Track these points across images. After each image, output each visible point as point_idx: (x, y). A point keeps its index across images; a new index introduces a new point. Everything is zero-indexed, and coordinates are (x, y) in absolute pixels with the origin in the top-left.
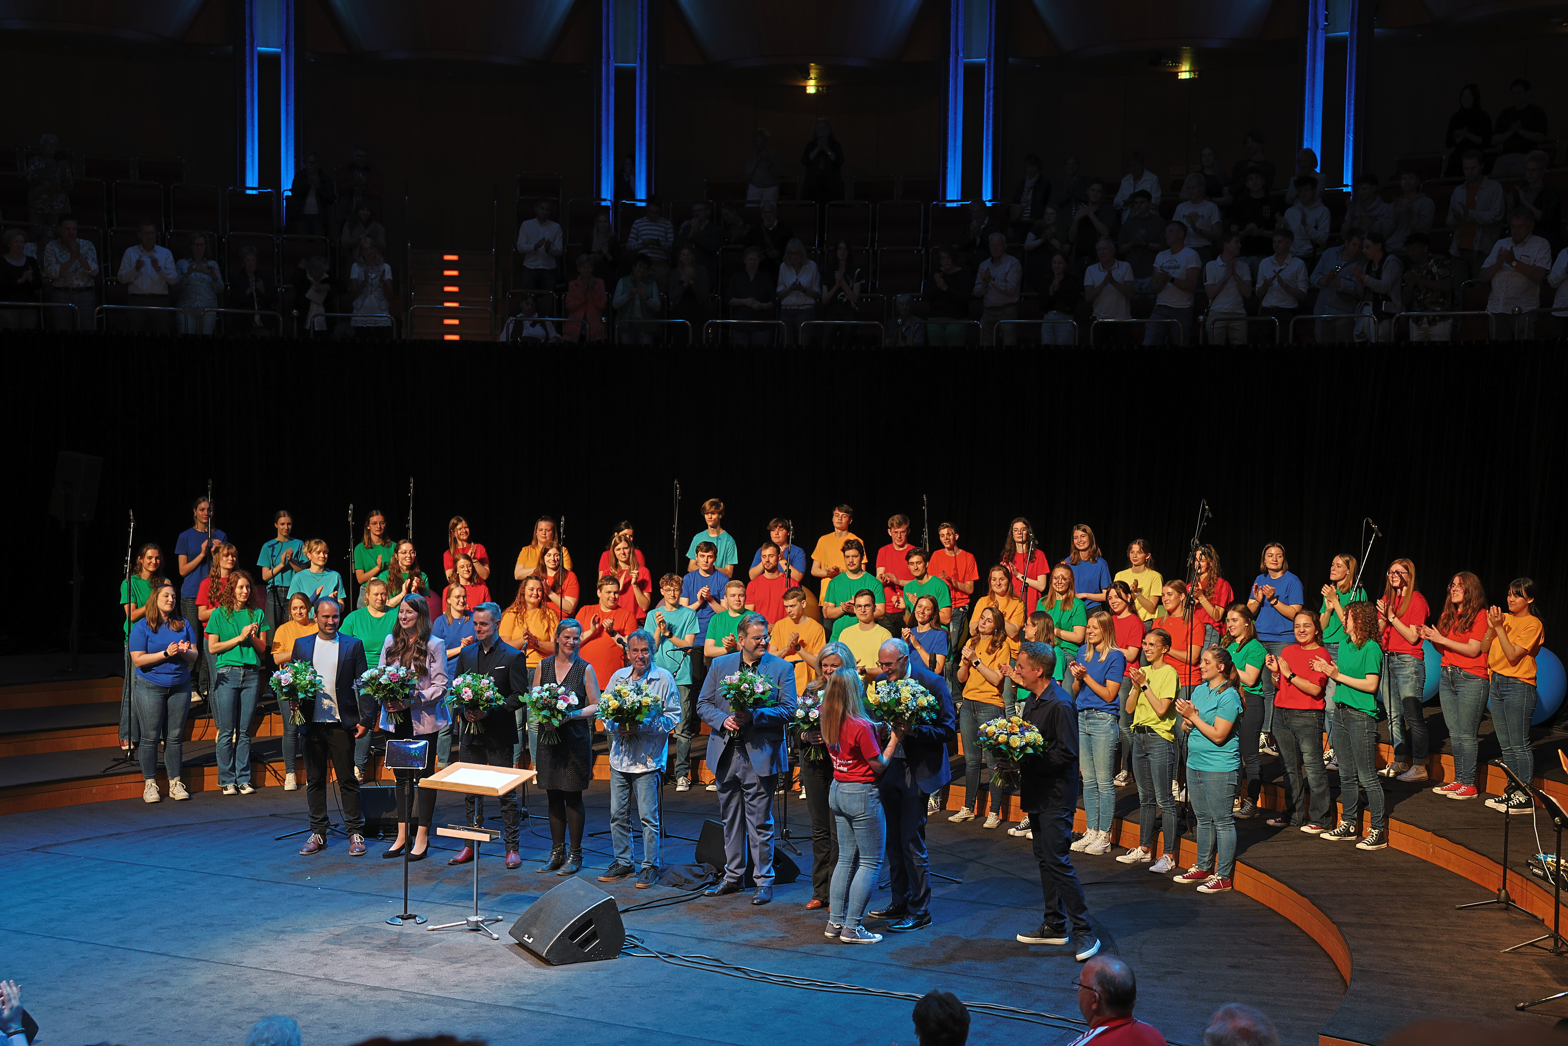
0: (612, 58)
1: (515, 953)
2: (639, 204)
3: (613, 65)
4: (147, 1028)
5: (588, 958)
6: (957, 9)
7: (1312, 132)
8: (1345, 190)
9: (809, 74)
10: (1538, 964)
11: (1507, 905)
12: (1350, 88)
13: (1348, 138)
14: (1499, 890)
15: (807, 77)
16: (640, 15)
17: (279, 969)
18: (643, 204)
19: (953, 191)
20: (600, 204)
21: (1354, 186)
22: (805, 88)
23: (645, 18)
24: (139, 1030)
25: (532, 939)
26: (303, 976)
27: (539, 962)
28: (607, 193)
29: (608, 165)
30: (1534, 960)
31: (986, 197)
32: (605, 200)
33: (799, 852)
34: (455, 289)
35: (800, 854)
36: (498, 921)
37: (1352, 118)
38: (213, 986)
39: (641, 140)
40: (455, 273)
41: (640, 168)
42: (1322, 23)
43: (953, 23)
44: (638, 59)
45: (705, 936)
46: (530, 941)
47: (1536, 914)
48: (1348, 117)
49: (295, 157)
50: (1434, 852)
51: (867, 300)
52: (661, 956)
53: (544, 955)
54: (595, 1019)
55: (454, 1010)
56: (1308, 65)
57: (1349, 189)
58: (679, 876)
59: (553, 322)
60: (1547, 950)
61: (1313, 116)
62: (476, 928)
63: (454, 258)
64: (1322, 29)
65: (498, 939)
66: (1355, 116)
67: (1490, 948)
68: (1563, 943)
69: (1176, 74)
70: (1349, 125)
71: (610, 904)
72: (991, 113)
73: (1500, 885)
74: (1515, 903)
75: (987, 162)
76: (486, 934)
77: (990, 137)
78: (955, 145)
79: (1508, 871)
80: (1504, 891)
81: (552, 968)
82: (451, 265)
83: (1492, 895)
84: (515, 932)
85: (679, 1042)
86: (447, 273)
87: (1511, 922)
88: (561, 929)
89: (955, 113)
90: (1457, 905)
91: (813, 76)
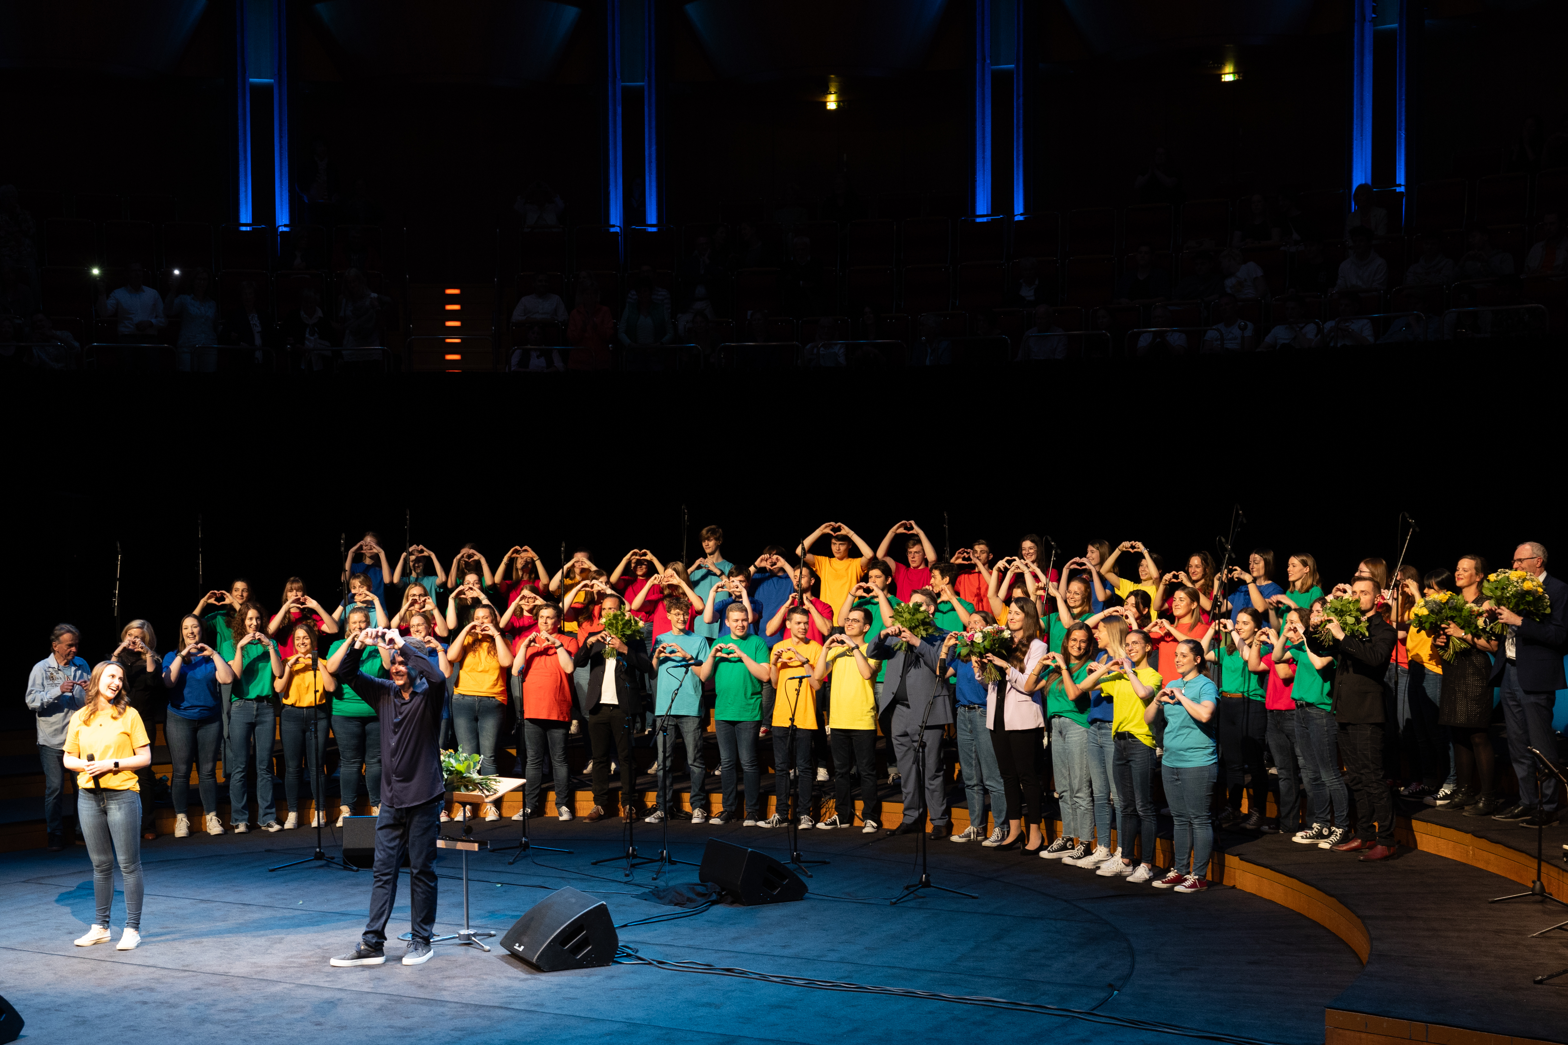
0: (619, 77)
1: (506, 963)
2: (650, 229)
3: (619, 85)
5: (580, 965)
6: (983, 12)
7: (1362, 130)
8: (1398, 189)
9: (828, 88)
10: (1564, 946)
11: (1542, 897)
12: (1401, 83)
13: (1400, 135)
14: (1534, 882)
15: (827, 92)
16: (647, 31)
17: (265, 978)
18: (654, 229)
19: (983, 206)
20: (608, 230)
21: (1406, 186)
22: (825, 104)
25: (522, 947)
26: (289, 983)
27: (530, 969)
28: (616, 218)
29: (616, 189)
30: (1561, 943)
31: (1018, 211)
32: (614, 226)
33: (809, 874)
34: (457, 324)
36: (491, 936)
37: (1403, 113)
39: (650, 162)
40: (457, 307)
41: (650, 191)
42: (1370, 15)
43: (978, 27)
44: (646, 78)
45: (701, 946)
46: (520, 950)
48: (1400, 114)
49: (289, 191)
50: (1474, 854)
52: (655, 963)
53: (534, 961)
54: (583, 1015)
55: (440, 1010)
56: (1356, 60)
57: (1402, 189)
58: (680, 895)
61: (1362, 114)
62: (468, 942)
63: (456, 291)
64: (1370, 22)
65: (489, 951)
66: (1407, 111)
67: (1515, 934)
69: (1219, 77)
70: (1401, 122)
71: (603, 910)
72: (1021, 122)
73: (1535, 878)
74: (1551, 895)
75: (1018, 174)
76: (478, 946)
77: (1021, 148)
78: (984, 158)
79: (1543, 863)
80: (1538, 883)
81: (543, 974)
82: (453, 299)
83: (1526, 888)
84: (507, 943)
85: (668, 1033)
86: (449, 307)
87: (1544, 912)
88: (551, 935)
89: (983, 123)
90: (1490, 900)
91: (833, 90)
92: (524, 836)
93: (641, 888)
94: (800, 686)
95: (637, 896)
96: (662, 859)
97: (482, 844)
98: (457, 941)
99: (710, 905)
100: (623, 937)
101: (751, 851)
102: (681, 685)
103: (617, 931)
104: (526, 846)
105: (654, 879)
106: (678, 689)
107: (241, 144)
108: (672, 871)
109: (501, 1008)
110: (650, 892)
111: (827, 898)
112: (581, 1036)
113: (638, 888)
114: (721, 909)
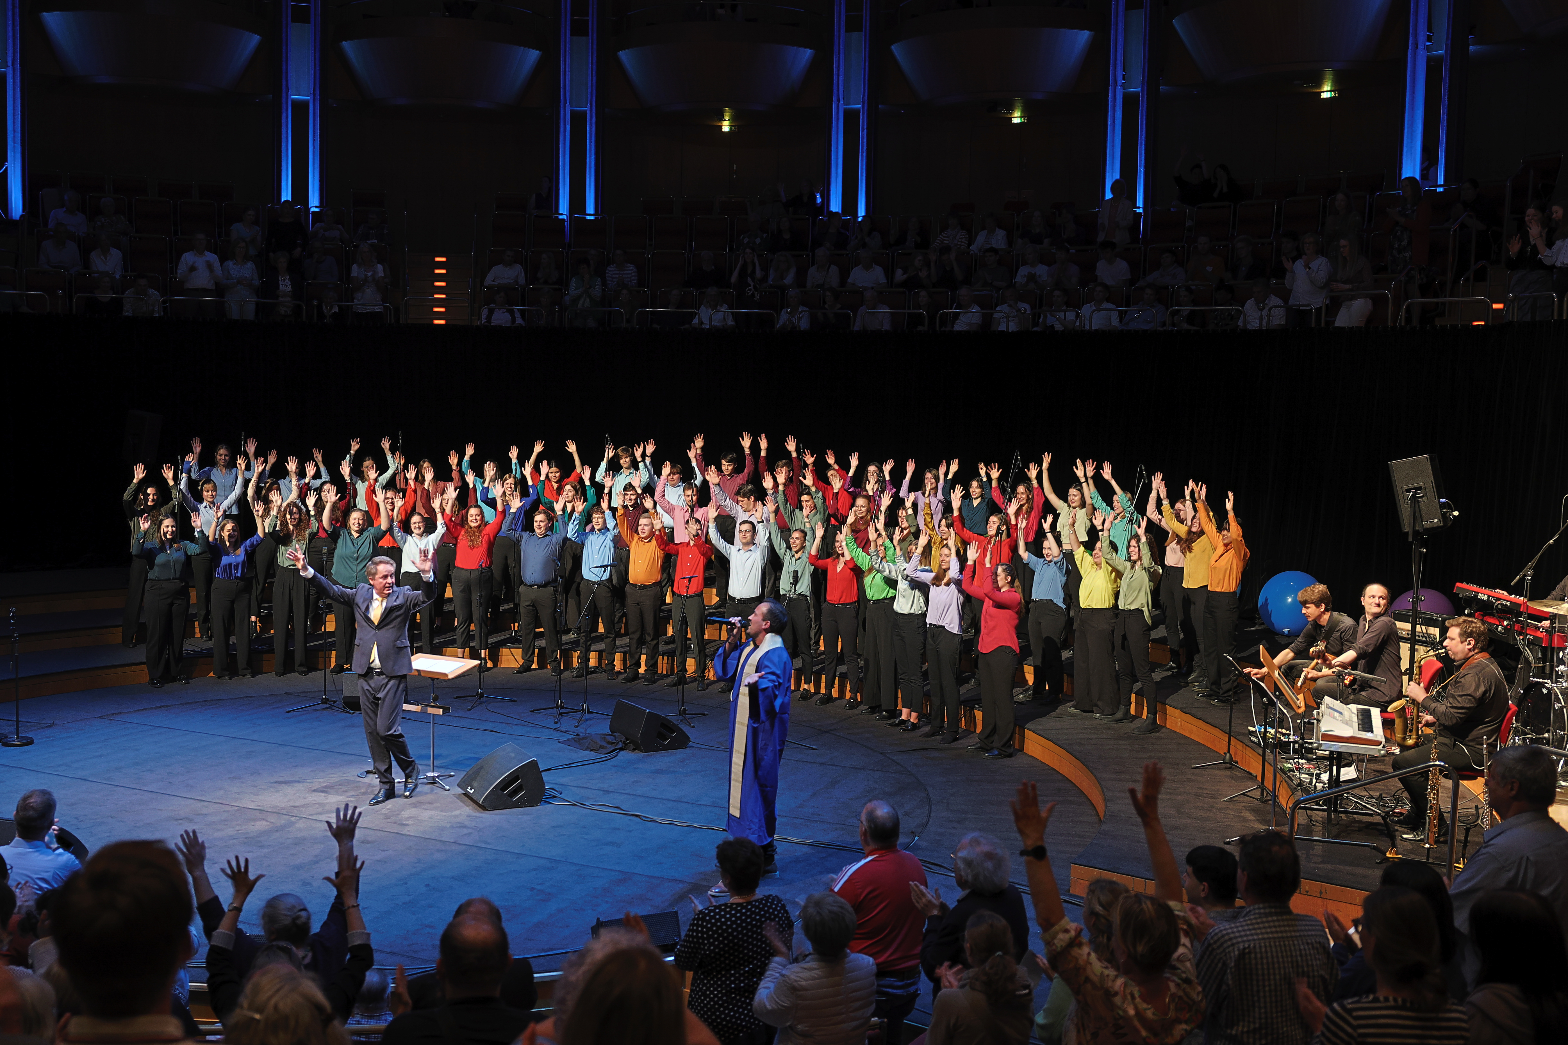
0: (568, 103)
1: (461, 802)
2: (589, 218)
3: (569, 109)
5: (515, 805)
6: (839, 66)
7: (1113, 166)
8: (1138, 210)
9: (724, 117)
10: (1247, 810)
11: (1231, 765)
12: (1141, 132)
13: (1140, 171)
14: (1225, 753)
15: (722, 119)
16: (590, 70)
18: (592, 218)
20: (558, 217)
21: (1144, 208)
22: (721, 127)
23: (594, 72)
25: (473, 790)
26: (294, 816)
27: (478, 808)
28: (564, 208)
29: (564, 186)
30: (1244, 806)
31: (861, 213)
32: (562, 214)
33: (693, 725)
34: (443, 284)
35: (693, 727)
36: (451, 777)
37: (1143, 154)
38: (226, 823)
39: (590, 167)
40: (444, 271)
41: (590, 190)
42: (1120, 81)
43: (835, 77)
44: (589, 104)
45: (610, 789)
46: (472, 792)
47: (1251, 771)
48: (1141, 154)
49: (320, 180)
50: (1181, 725)
51: (765, 293)
53: (481, 802)
55: (408, 844)
56: (1109, 113)
57: (1141, 211)
58: (595, 743)
59: (518, 309)
61: (1113, 153)
62: (433, 782)
63: (444, 259)
64: (1120, 86)
65: (449, 790)
66: (1145, 153)
67: (1212, 798)
68: (1268, 793)
69: (1011, 119)
70: (1141, 160)
71: (534, 764)
72: (865, 148)
73: (1226, 749)
74: (1237, 762)
75: (861, 186)
76: (441, 786)
77: (864, 167)
78: (837, 173)
80: (1228, 753)
81: (488, 811)
82: (440, 265)
84: (462, 785)
85: (580, 870)
86: (437, 271)
87: (1232, 778)
88: (494, 783)
89: (837, 148)
90: (1196, 765)
91: (727, 118)
92: (480, 688)
93: (566, 735)
95: (563, 742)
96: (583, 710)
99: (618, 752)
100: (548, 780)
101: (650, 712)
103: (544, 777)
105: (576, 727)
107: (284, 145)
108: (590, 719)
109: (456, 843)
110: (573, 738)
112: (514, 871)
113: (564, 734)
114: (625, 755)
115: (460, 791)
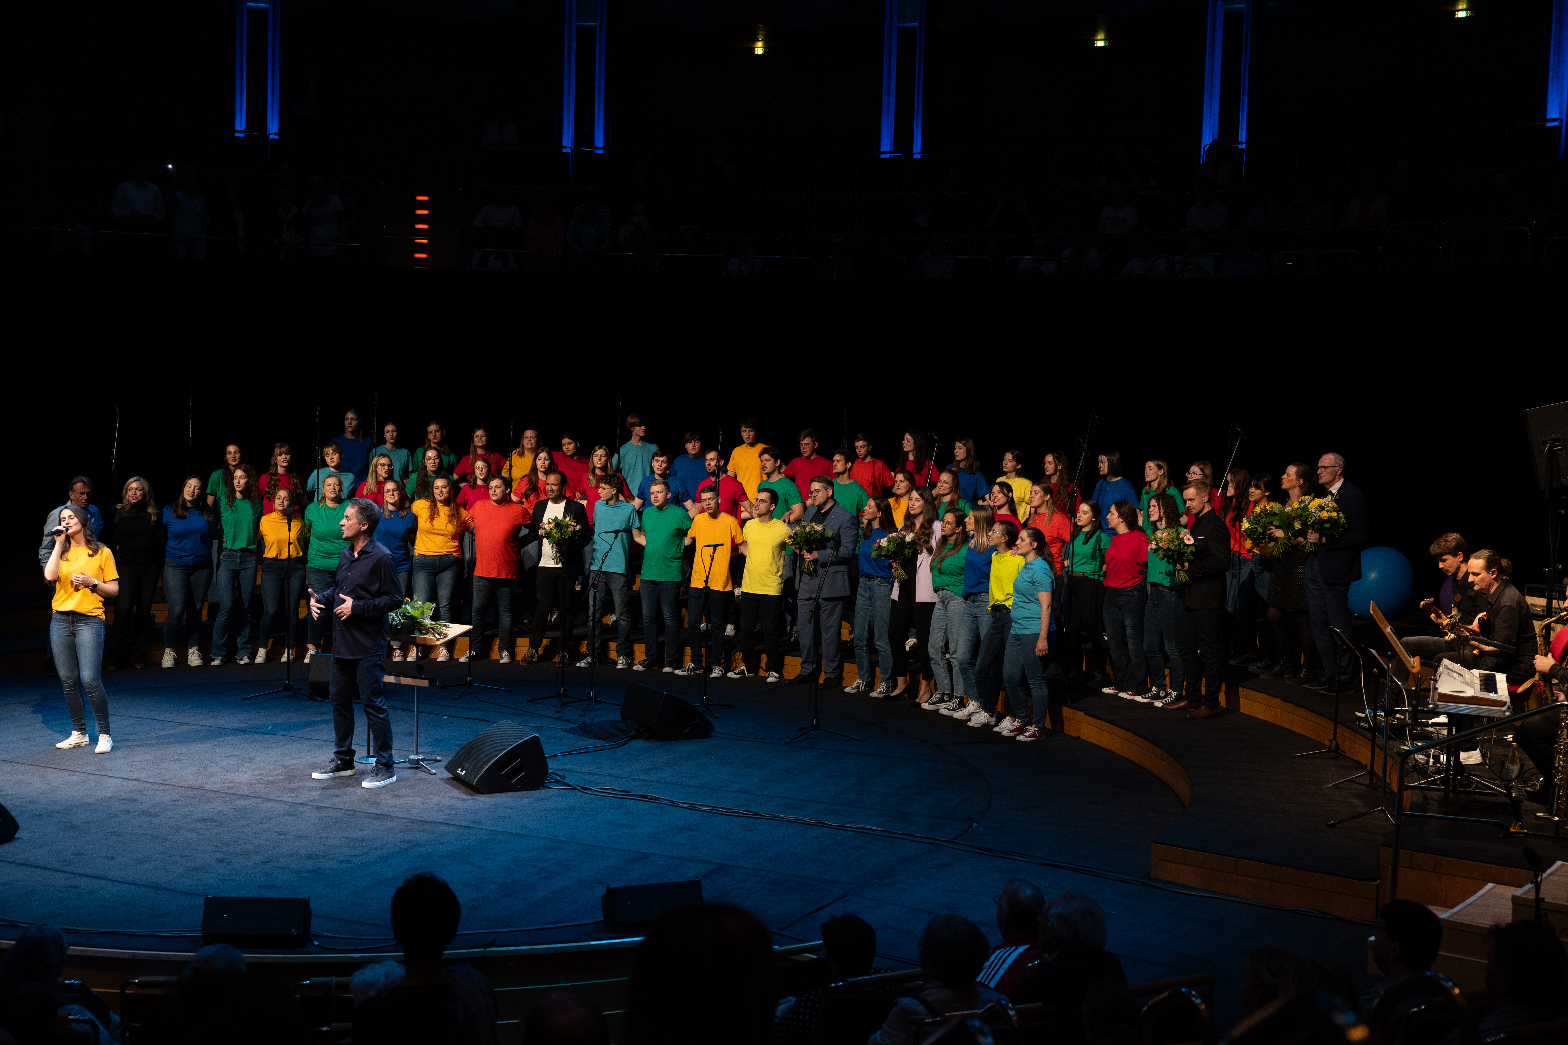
0: (574, 17)
1: (449, 785)
2: (597, 152)
3: (575, 24)
4: (115, 832)
5: (514, 788)
7: (1211, 94)
9: (757, 36)
10: (1352, 796)
11: (1337, 753)
13: (1244, 101)
14: (1330, 741)
15: (755, 39)
17: (236, 792)
18: (601, 152)
19: (886, 144)
20: (561, 150)
24: (108, 833)
25: (464, 772)
26: (258, 798)
27: (470, 791)
28: (568, 140)
29: (569, 115)
30: (1350, 793)
31: (917, 149)
32: (566, 147)
33: (716, 715)
34: (426, 226)
35: (719, 717)
36: (437, 761)
37: (1247, 81)
38: (177, 803)
40: (426, 212)
41: (599, 119)
44: (598, 19)
45: (622, 775)
46: (463, 774)
47: (1360, 760)
50: (1281, 716)
52: (579, 788)
53: (474, 783)
54: (515, 832)
55: (389, 824)
57: (1244, 146)
58: (603, 730)
60: (1363, 785)
62: (416, 766)
63: (426, 198)
65: (435, 774)
67: (1314, 784)
68: (1378, 780)
69: (1093, 43)
70: (1244, 89)
71: (535, 741)
72: (922, 74)
73: (1332, 737)
74: (1345, 752)
75: (918, 116)
76: (425, 770)
78: (889, 103)
79: (1339, 725)
80: (1334, 742)
81: (481, 795)
82: (422, 205)
83: (1325, 747)
84: (450, 768)
85: (588, 849)
86: (418, 212)
87: (1338, 767)
88: (490, 762)
89: (889, 73)
90: (1293, 755)
91: (760, 38)
92: (469, 675)
93: (570, 724)
94: (714, 553)
95: (566, 731)
96: (589, 698)
97: (432, 682)
98: (408, 765)
99: (630, 740)
100: (553, 765)
101: (667, 694)
102: (611, 549)
103: (547, 760)
104: (471, 684)
105: (581, 716)
106: (608, 552)
108: (597, 709)
109: (444, 824)
110: (577, 727)
111: (729, 736)
112: (513, 850)
113: (567, 723)
114: (637, 744)
115: (449, 775)
